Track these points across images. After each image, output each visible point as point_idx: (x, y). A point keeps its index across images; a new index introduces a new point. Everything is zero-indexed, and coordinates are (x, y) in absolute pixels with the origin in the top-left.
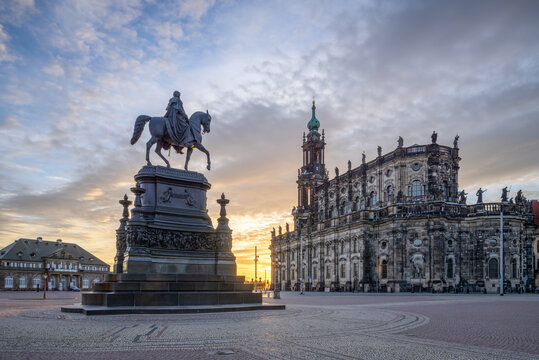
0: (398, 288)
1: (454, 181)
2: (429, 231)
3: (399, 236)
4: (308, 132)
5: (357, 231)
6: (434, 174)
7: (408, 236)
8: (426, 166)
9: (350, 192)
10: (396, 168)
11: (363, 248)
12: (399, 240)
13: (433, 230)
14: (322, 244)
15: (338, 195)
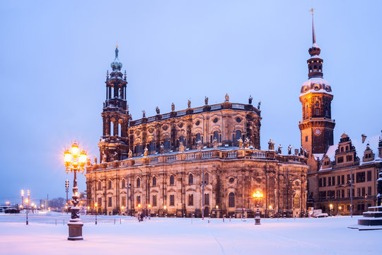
0: (246, 214)
1: (259, 134)
2: (266, 172)
3: (247, 174)
4: (111, 71)
5: (208, 166)
6: (251, 128)
7: (253, 174)
8: (244, 120)
9: (174, 131)
10: (224, 117)
11: (215, 181)
12: (247, 177)
13: (269, 172)
14: (165, 174)
15: (159, 132)
